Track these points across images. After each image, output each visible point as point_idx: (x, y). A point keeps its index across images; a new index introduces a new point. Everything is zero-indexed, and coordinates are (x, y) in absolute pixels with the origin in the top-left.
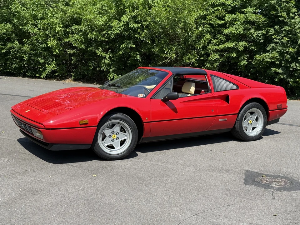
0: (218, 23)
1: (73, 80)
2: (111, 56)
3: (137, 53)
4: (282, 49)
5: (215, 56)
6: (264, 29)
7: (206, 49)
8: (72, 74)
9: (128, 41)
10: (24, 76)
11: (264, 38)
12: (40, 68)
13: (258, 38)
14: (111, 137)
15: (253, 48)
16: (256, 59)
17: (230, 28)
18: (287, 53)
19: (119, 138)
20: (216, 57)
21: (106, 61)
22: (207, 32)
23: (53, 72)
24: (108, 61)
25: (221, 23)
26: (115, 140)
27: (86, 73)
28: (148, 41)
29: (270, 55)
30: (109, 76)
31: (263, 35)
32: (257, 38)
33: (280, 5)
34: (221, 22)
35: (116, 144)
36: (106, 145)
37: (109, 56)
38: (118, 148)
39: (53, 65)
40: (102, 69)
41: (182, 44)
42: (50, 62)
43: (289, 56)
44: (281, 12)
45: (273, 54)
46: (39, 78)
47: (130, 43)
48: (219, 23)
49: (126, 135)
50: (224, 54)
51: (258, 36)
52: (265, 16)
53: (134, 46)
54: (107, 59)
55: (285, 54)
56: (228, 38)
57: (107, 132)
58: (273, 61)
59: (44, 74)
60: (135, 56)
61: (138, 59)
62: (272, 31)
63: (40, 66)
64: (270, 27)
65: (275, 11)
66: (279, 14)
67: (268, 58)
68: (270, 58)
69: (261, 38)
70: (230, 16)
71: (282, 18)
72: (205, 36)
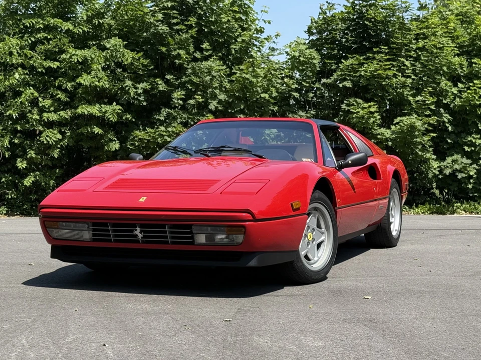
0: (50, 67)
4: (189, 118)
5: (54, 134)
6: (146, 81)
7: (27, 121)
11: (146, 98)
13: (136, 97)
15: (128, 116)
17: (84, 76)
22: (26, 84)
25: (55, 67)
29: (170, 129)
31: (145, 91)
32: (134, 98)
33: (172, 37)
34: (55, 65)
35: (312, 250)
36: (303, 253)
44: (175, 50)
45: (174, 127)
48: (52, 67)
49: (322, 233)
50: (66, 131)
51: (136, 93)
52: (146, 56)
62: (161, 84)
64: (156, 76)
65: (163, 45)
66: (173, 53)
67: (165, 135)
68: (169, 136)
69: (142, 98)
70: (77, 53)
71: (180, 60)
72: (23, 92)
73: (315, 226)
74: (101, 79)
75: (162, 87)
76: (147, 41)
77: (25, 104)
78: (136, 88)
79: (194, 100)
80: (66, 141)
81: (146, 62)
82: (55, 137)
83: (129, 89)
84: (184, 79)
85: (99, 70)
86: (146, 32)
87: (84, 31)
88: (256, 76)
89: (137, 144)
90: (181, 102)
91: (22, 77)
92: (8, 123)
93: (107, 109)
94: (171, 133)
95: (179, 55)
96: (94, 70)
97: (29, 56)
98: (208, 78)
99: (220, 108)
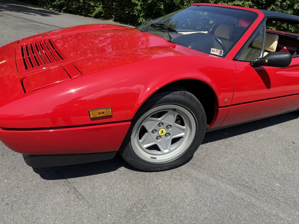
1: (113, 21)
2: (142, 4)
3: (162, 3)
8: (113, 16)
10: (81, 15)
12: (91, 9)
19: (169, 134)
21: (138, 8)
23: (100, 13)
24: (140, 8)
26: (163, 137)
27: (123, 16)
30: (139, 20)
36: (146, 146)
37: (140, 4)
38: (166, 151)
39: (100, 8)
40: (134, 14)
42: (98, 5)
46: (90, 17)
49: (184, 130)
54: (139, 6)
57: (150, 125)
59: (94, 14)
60: (160, 5)
61: (162, 8)
63: (91, 8)
73: (173, 123)
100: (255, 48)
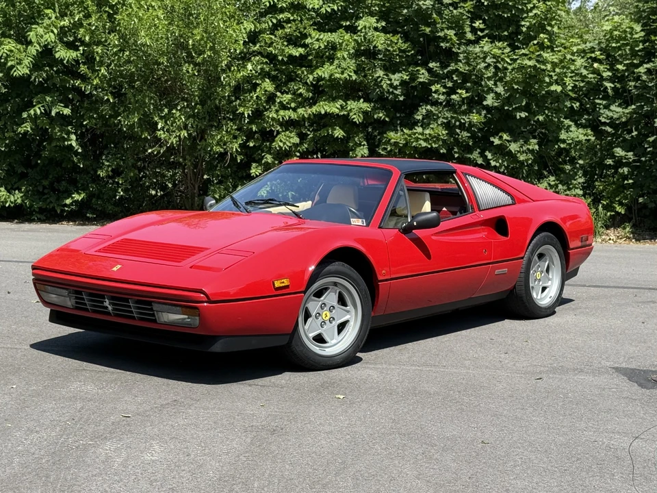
0: (290, 56)
4: (452, 117)
5: (290, 137)
6: (404, 70)
7: (264, 120)
9: (48, 99)
11: (404, 92)
13: (391, 90)
14: (320, 318)
15: (381, 115)
16: (388, 142)
17: (326, 66)
18: (462, 127)
19: (334, 319)
20: (292, 140)
22: (264, 75)
25: (297, 54)
26: (328, 322)
28: (106, 98)
29: (427, 132)
31: (403, 83)
32: (388, 92)
33: (440, 14)
34: (297, 52)
35: (329, 331)
36: (311, 335)
38: (334, 342)
41: (196, 105)
43: (465, 134)
44: (442, 30)
45: (433, 128)
47: (53, 103)
48: (294, 54)
49: (348, 312)
50: (309, 133)
51: (391, 85)
52: (406, 38)
53: (67, 111)
55: (458, 131)
56: (319, 91)
57: (314, 306)
58: (434, 146)
60: (66, 136)
61: (73, 144)
62: (423, 74)
64: (417, 65)
65: (428, 25)
66: (439, 34)
67: (421, 139)
68: (425, 140)
69: (398, 92)
70: (321, 37)
71: (447, 42)
72: (258, 85)
73: (335, 303)
74: (346, 69)
75: (423, 76)
76: (408, 20)
77: (261, 100)
78: (390, 80)
79: (458, 95)
80: (306, 146)
81: (404, 46)
82: (290, 142)
83: (382, 80)
84: (452, 67)
85: (344, 59)
86: (407, 8)
87: (333, 10)
88: (544, 62)
89: (389, 149)
90: (442, 97)
91: (259, 67)
92: (244, 121)
93: (353, 107)
94: (428, 136)
95: (446, 36)
96: (338, 59)
97: (269, 42)
98: (483, 65)
99: (496, 104)
100: (401, 216)
